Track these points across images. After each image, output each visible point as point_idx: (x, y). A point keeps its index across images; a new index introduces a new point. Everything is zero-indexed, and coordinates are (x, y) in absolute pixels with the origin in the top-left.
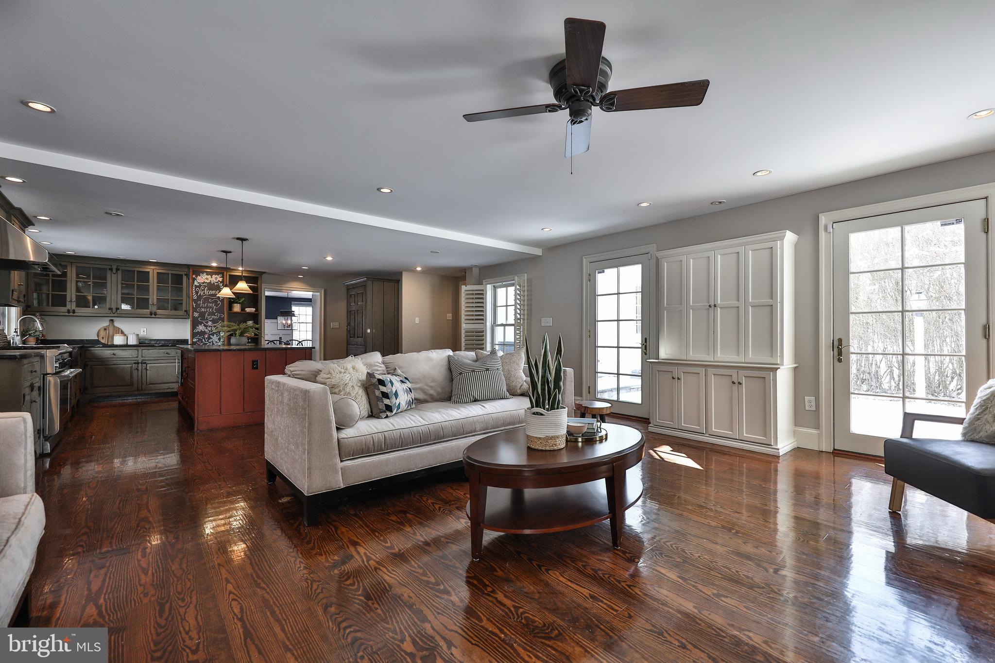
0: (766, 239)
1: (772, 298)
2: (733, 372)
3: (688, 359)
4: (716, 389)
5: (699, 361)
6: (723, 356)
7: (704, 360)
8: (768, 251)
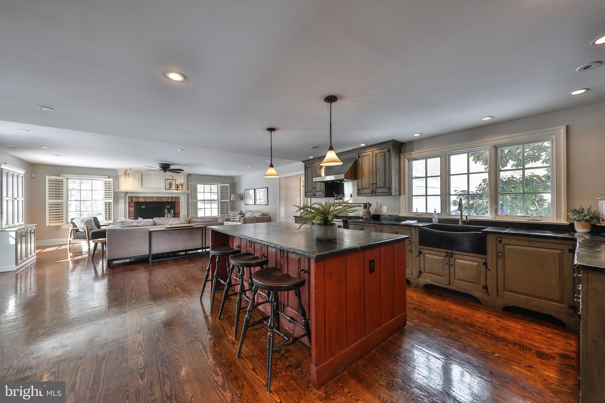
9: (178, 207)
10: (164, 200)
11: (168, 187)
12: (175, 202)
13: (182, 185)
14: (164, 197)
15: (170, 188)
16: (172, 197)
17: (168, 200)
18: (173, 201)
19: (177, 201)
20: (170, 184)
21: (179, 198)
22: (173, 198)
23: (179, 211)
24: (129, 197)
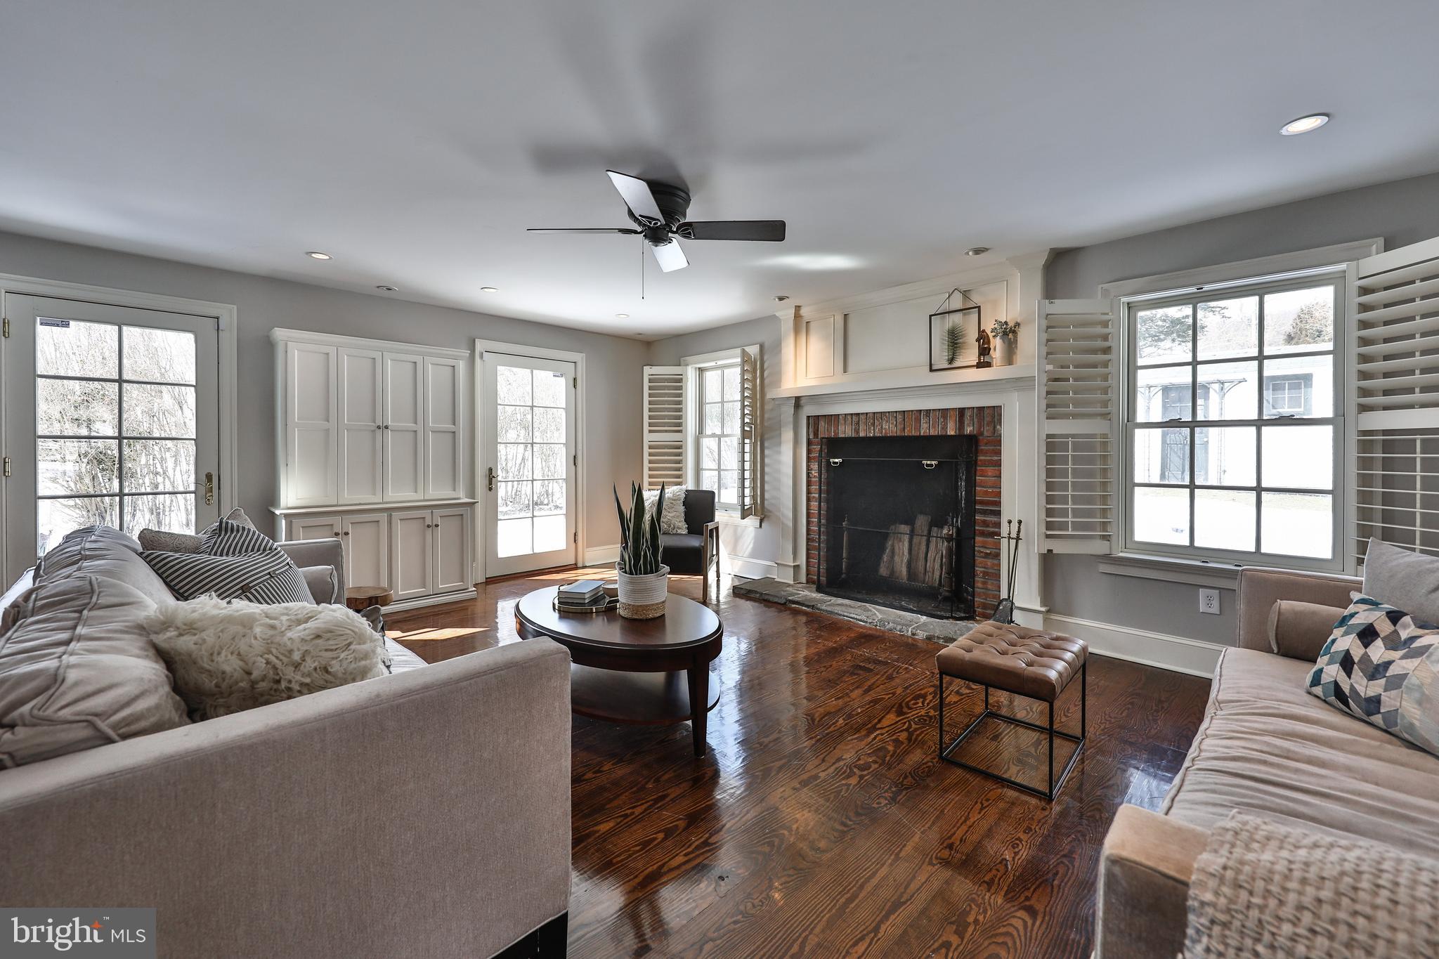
0: (447, 355)
1: (454, 424)
2: (427, 513)
3: (340, 503)
4: (405, 537)
5: (360, 504)
6: (398, 494)
7: (370, 502)
8: (450, 369)
9: (990, 470)
10: (925, 429)
11: (941, 360)
12: (973, 440)
13: (1009, 333)
14: (928, 412)
15: (951, 361)
16: (962, 411)
17: (944, 428)
18: (968, 430)
19: (987, 431)
20: (955, 341)
21: (992, 416)
22: (968, 414)
23: (999, 494)
24: (808, 417)
